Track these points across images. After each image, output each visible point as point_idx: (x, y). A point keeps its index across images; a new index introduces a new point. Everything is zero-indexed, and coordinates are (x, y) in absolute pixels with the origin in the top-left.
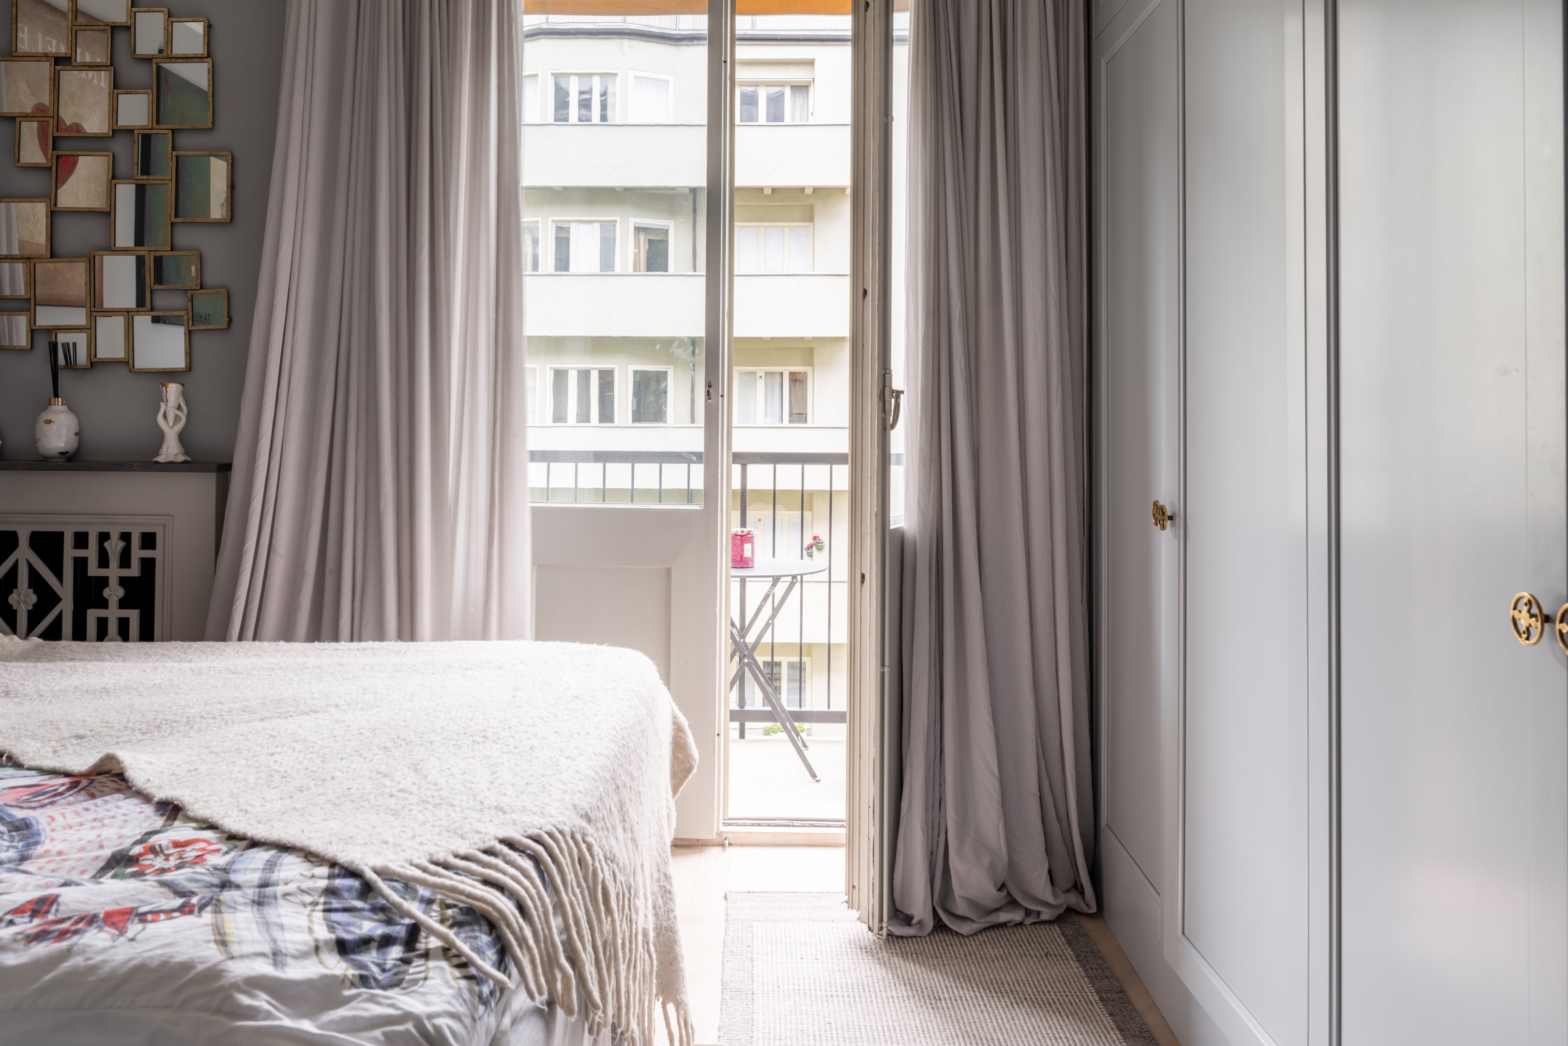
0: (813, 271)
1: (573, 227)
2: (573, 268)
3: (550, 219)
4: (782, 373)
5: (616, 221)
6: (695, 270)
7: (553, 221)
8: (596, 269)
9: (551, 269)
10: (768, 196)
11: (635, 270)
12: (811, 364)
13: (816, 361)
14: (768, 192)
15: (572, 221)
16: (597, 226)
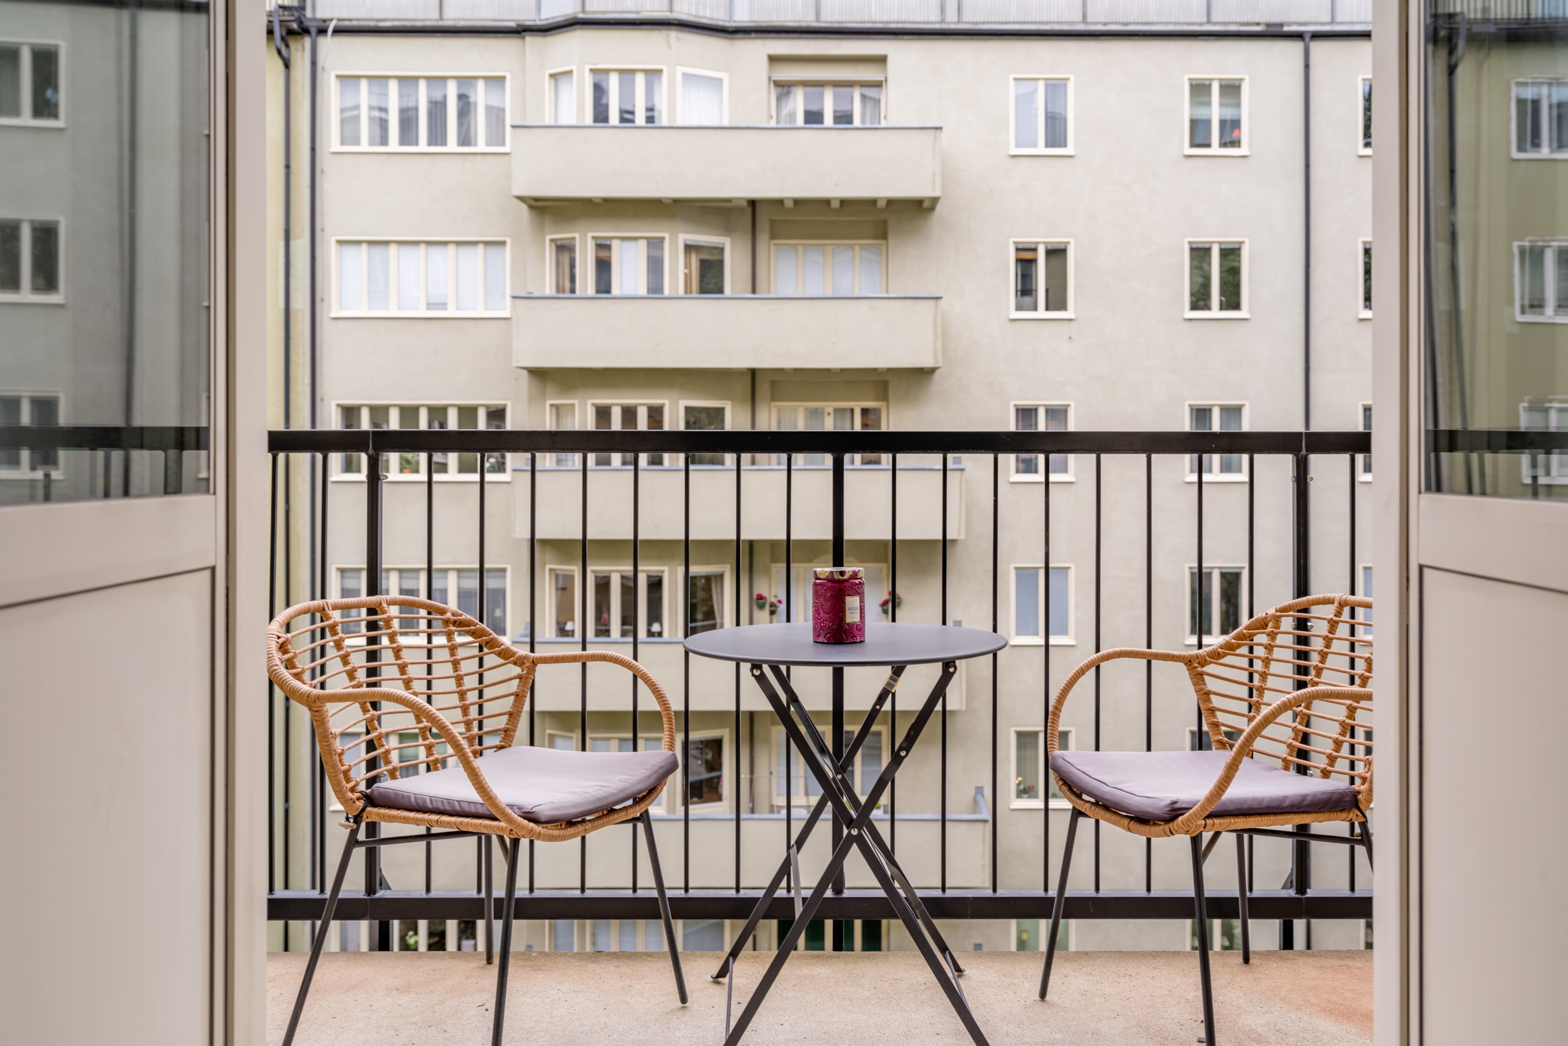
0: (887, 292)
1: (615, 244)
2: (616, 290)
3: (590, 235)
4: (852, 410)
5: (663, 239)
6: (754, 291)
7: (593, 238)
8: (643, 291)
9: (591, 290)
10: (835, 210)
11: (686, 292)
12: (885, 398)
13: (891, 395)
14: (835, 205)
15: (614, 238)
16: (643, 244)
